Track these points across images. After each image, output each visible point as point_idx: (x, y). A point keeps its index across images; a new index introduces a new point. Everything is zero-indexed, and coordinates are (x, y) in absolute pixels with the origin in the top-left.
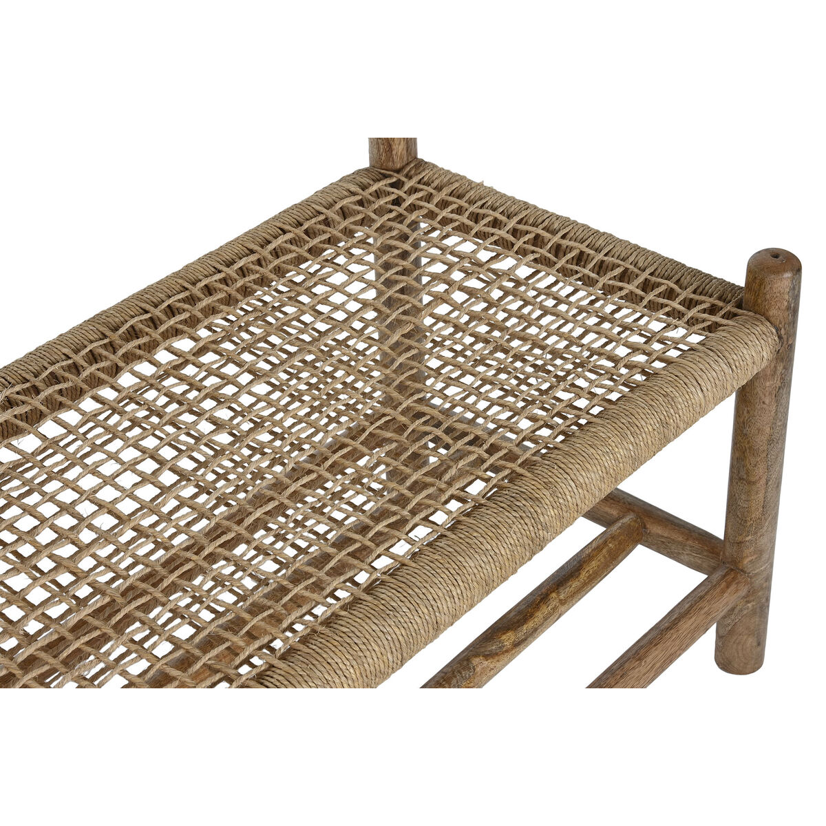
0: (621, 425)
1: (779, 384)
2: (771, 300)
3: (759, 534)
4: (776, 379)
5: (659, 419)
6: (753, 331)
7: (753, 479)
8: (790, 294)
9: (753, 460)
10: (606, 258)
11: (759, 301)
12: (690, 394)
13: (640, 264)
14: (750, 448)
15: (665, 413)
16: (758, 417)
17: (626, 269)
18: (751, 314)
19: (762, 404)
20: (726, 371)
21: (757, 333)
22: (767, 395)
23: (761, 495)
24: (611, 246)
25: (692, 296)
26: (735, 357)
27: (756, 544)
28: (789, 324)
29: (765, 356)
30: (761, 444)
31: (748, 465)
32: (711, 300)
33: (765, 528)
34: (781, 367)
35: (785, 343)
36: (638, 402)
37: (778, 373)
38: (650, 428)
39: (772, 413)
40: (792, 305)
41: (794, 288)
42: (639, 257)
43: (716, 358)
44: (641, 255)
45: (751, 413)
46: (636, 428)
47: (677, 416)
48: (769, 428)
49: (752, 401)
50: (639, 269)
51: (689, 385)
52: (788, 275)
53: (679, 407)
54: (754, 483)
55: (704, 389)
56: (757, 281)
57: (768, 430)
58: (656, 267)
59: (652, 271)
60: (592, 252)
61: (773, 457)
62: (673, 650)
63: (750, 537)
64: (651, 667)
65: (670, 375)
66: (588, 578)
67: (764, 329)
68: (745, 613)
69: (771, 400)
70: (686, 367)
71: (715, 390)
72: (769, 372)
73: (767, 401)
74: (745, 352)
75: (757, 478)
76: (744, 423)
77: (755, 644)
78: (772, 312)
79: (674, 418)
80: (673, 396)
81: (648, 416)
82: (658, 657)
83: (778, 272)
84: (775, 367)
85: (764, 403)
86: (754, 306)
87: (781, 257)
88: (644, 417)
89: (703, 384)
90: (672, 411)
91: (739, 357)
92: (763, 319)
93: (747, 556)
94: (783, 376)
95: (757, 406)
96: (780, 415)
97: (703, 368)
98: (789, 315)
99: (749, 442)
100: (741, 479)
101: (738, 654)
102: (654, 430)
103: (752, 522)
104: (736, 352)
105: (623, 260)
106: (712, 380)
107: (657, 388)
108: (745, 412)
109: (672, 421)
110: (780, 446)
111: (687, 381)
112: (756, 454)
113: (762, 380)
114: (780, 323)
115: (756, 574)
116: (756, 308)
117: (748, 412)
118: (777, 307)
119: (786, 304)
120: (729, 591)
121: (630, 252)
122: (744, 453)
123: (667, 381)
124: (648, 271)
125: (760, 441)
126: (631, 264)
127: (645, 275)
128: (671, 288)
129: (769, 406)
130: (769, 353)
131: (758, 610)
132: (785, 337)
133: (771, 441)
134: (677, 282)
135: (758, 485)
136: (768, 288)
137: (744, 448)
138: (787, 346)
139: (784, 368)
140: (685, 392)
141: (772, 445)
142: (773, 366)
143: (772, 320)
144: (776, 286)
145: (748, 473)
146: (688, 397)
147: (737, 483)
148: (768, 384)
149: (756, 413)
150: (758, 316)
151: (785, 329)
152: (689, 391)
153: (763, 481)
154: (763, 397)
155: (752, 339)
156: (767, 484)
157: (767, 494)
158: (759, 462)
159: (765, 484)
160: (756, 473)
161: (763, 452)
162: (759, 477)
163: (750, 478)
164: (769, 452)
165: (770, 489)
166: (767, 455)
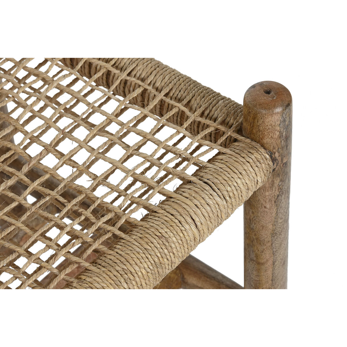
0: (116, 273)
1: (277, 193)
2: (264, 131)
4: (274, 190)
5: (152, 262)
6: (248, 159)
7: (262, 261)
8: (281, 125)
9: (260, 248)
10: (128, 78)
11: (254, 131)
12: (184, 232)
13: (158, 84)
14: (257, 239)
15: (159, 255)
16: (261, 217)
17: (145, 90)
18: (248, 141)
19: (263, 208)
20: (220, 203)
21: (251, 161)
22: (267, 201)
23: (270, 272)
24: (134, 65)
25: (200, 119)
26: (229, 189)
28: (282, 148)
29: (260, 181)
30: (266, 236)
31: (257, 251)
32: (215, 124)
34: (278, 181)
35: (280, 162)
36: (134, 246)
37: (276, 185)
38: (144, 271)
39: (274, 215)
40: (284, 134)
41: (284, 121)
42: (157, 76)
43: (212, 192)
44: (159, 74)
45: (255, 214)
46: (129, 275)
47: (171, 254)
48: (271, 226)
49: (256, 205)
50: (157, 89)
51: (183, 223)
52: (279, 110)
53: (173, 246)
54: (263, 264)
55: (198, 224)
56: (252, 115)
57: (270, 227)
58: (171, 88)
59: (168, 91)
60: (117, 72)
61: (277, 245)
65: (166, 214)
67: (259, 157)
69: (271, 205)
70: (183, 204)
71: (209, 222)
72: (267, 185)
73: (268, 206)
74: (239, 181)
75: (265, 260)
76: (250, 220)
78: (266, 140)
79: (168, 257)
80: (167, 236)
81: (142, 261)
83: (269, 109)
84: (273, 181)
85: (265, 207)
86: (251, 134)
87: (272, 93)
88: (138, 262)
89: (197, 220)
90: (166, 251)
91: (233, 187)
92: (258, 146)
94: (281, 187)
95: (259, 209)
96: (280, 215)
97: (198, 204)
98: (281, 142)
99: (255, 235)
100: (252, 260)
102: (148, 272)
104: (230, 184)
105: (143, 80)
106: (206, 215)
107: (153, 230)
108: (251, 212)
109: (165, 260)
110: (283, 236)
111: (182, 220)
112: (262, 244)
113: (262, 191)
114: (274, 148)
116: (252, 136)
117: (253, 213)
118: (270, 137)
119: (278, 133)
121: (150, 72)
122: (252, 241)
123: (163, 221)
124: (163, 93)
125: (265, 235)
126: (149, 84)
127: (161, 96)
128: (182, 111)
129: (270, 209)
130: (263, 176)
132: (279, 159)
133: (274, 234)
134: (187, 105)
135: (266, 266)
136: (260, 122)
137: (252, 238)
138: (281, 165)
139: (281, 181)
140: (179, 231)
141: (276, 237)
142: (270, 180)
143: (267, 146)
144: (267, 120)
145: (257, 256)
146: (181, 235)
147: (249, 262)
148: (267, 194)
149: (259, 215)
150: (254, 143)
151: (279, 152)
152: (183, 228)
153: (270, 262)
154: (264, 203)
155: (246, 168)
156: (274, 264)
157: (275, 271)
158: (266, 249)
159: (272, 265)
160: (263, 257)
161: (268, 242)
162: (267, 260)
163: (259, 260)
164: (273, 242)
165: (277, 268)
166: (272, 244)
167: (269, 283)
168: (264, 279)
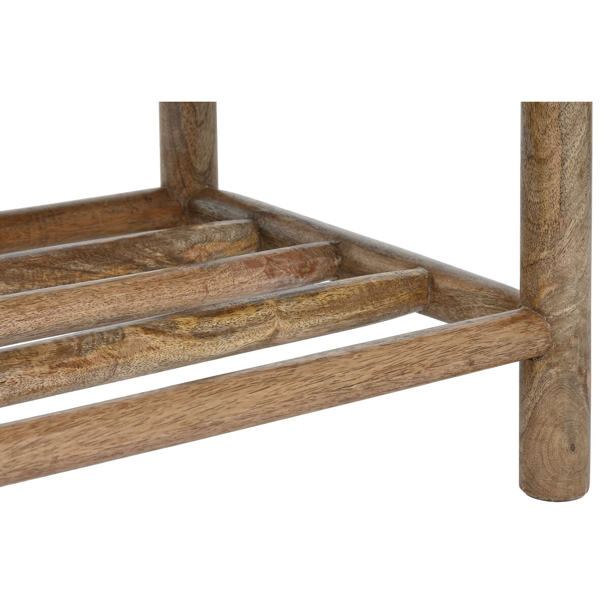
3: (558, 249)
7: (543, 155)
9: (540, 125)
23: (556, 181)
27: (555, 264)
31: (536, 132)
33: (566, 241)
54: (546, 162)
61: (567, 120)
62: (407, 358)
63: (545, 253)
64: (368, 365)
66: (329, 302)
68: (547, 385)
75: (548, 152)
77: (566, 445)
82: (382, 358)
93: (544, 286)
101: (542, 459)
103: (546, 227)
112: (544, 114)
115: (559, 319)
120: (513, 326)
131: (566, 383)
135: (551, 165)
145: (537, 144)
153: (556, 159)
156: (564, 164)
157: (564, 181)
158: (550, 126)
159: (560, 164)
160: (546, 144)
161: (553, 109)
162: (552, 151)
163: (539, 154)
164: (562, 111)
165: (569, 175)
166: (559, 116)
167: (555, 209)
168: (547, 198)
